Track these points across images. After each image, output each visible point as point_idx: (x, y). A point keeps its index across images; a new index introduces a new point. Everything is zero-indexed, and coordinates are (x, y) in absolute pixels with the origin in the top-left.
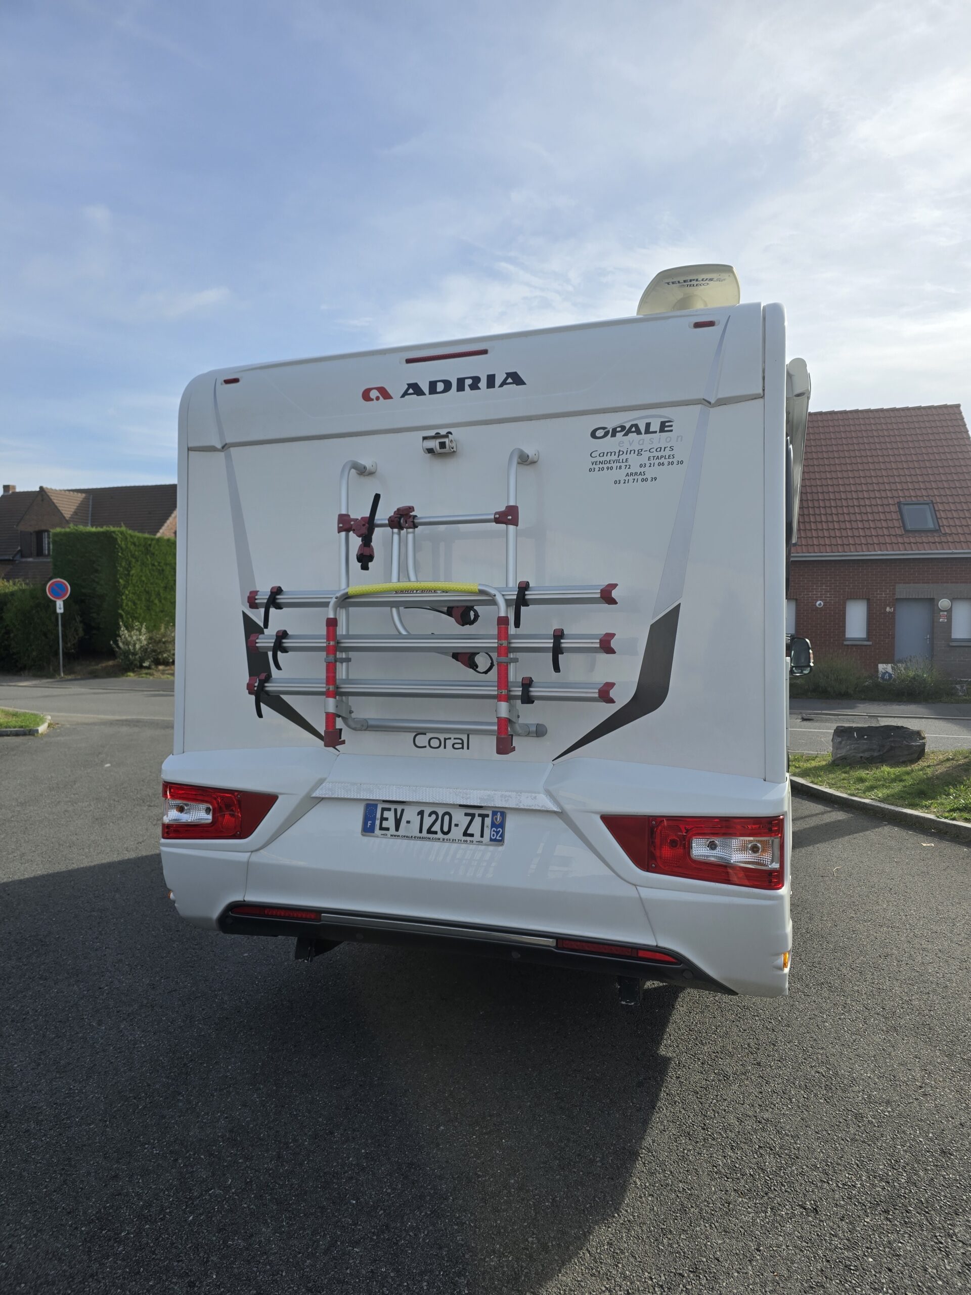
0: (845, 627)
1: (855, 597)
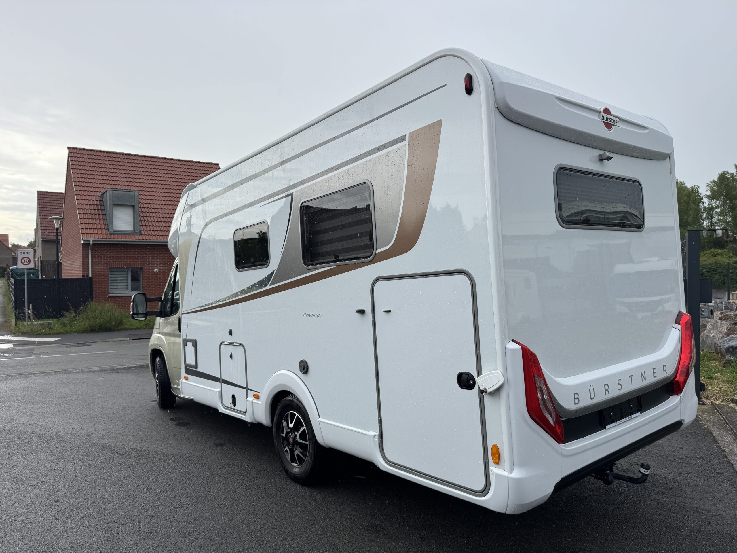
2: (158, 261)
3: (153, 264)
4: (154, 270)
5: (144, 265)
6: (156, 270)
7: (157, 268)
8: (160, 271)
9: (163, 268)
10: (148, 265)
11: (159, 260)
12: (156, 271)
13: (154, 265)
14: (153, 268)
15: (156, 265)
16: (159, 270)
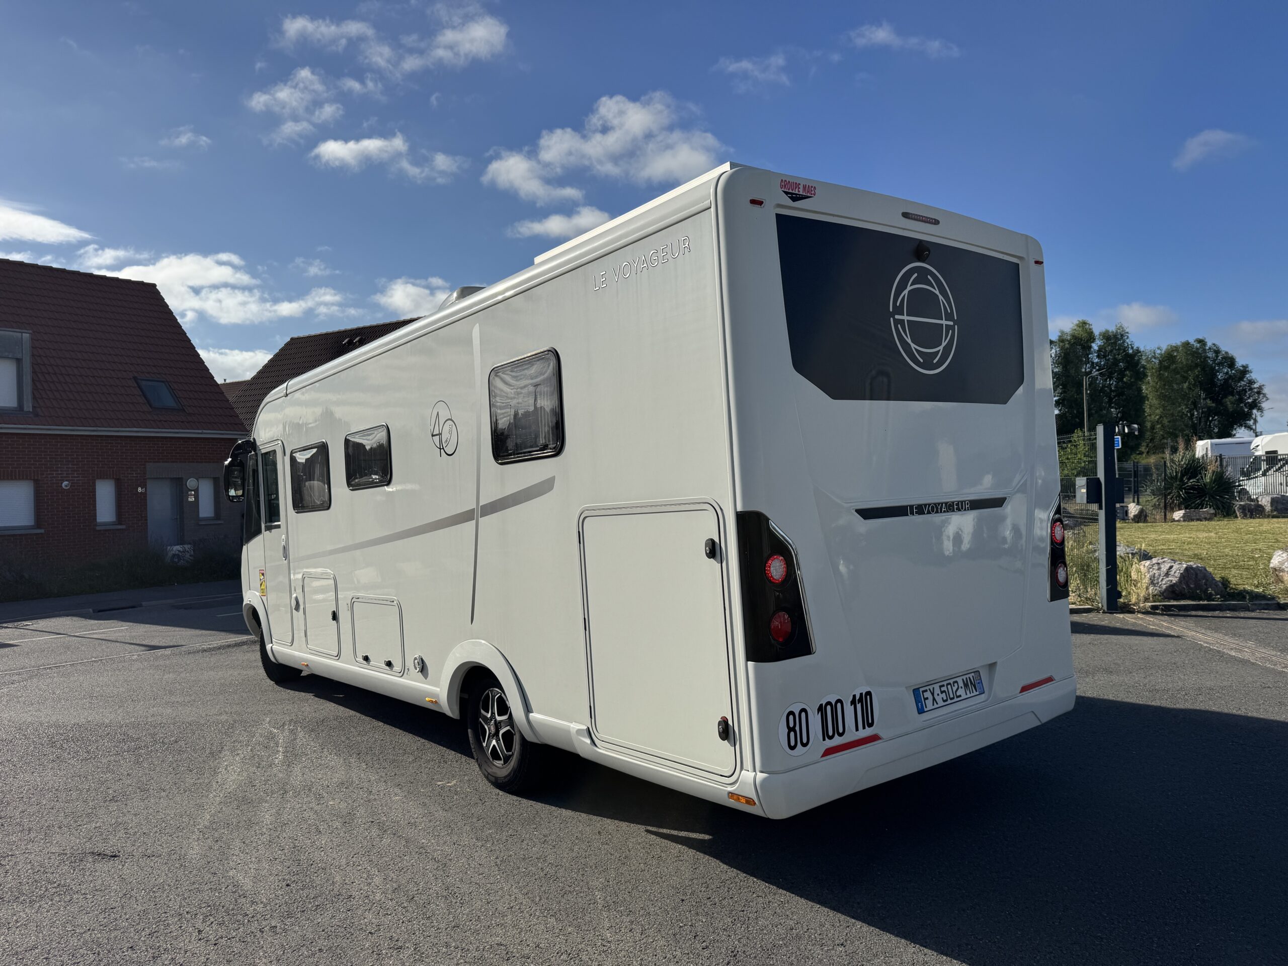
0: (95, 510)
1: (103, 476)
2: (70, 466)
3: (60, 472)
4: (62, 483)
5: (43, 474)
6: (66, 483)
7: (66, 481)
8: (74, 486)
9: (79, 480)
10: (50, 474)
11: (72, 465)
12: (66, 486)
13: (61, 474)
14: (61, 480)
15: (65, 475)
16: (72, 483)
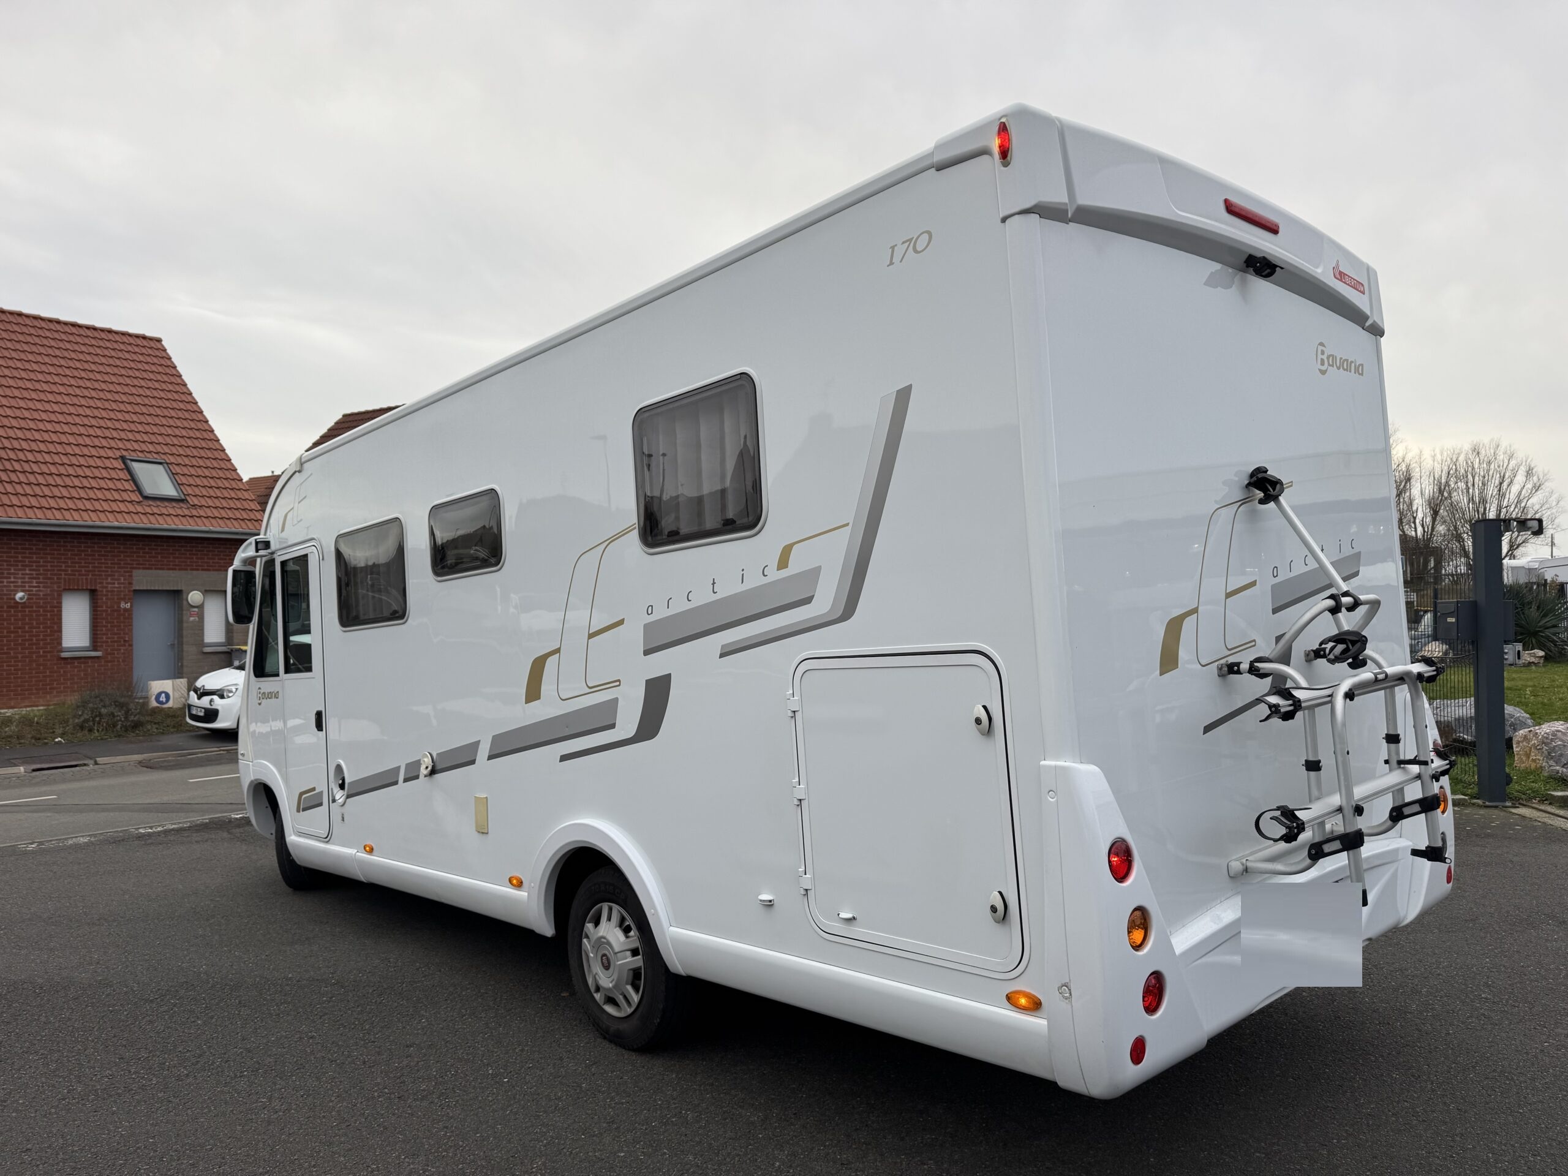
0: (60, 630)
1: (73, 588)
2: (27, 572)
3: (12, 580)
4: (15, 595)
6: (20, 595)
7: (23, 591)
8: (32, 599)
9: (39, 591)
11: (30, 570)
12: (21, 599)
13: (14, 582)
14: (13, 591)
15: (20, 584)
16: (29, 595)
